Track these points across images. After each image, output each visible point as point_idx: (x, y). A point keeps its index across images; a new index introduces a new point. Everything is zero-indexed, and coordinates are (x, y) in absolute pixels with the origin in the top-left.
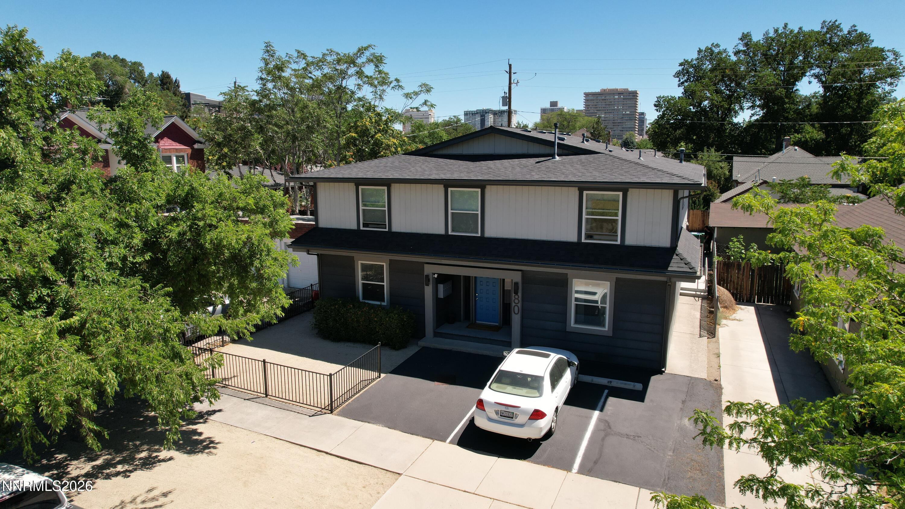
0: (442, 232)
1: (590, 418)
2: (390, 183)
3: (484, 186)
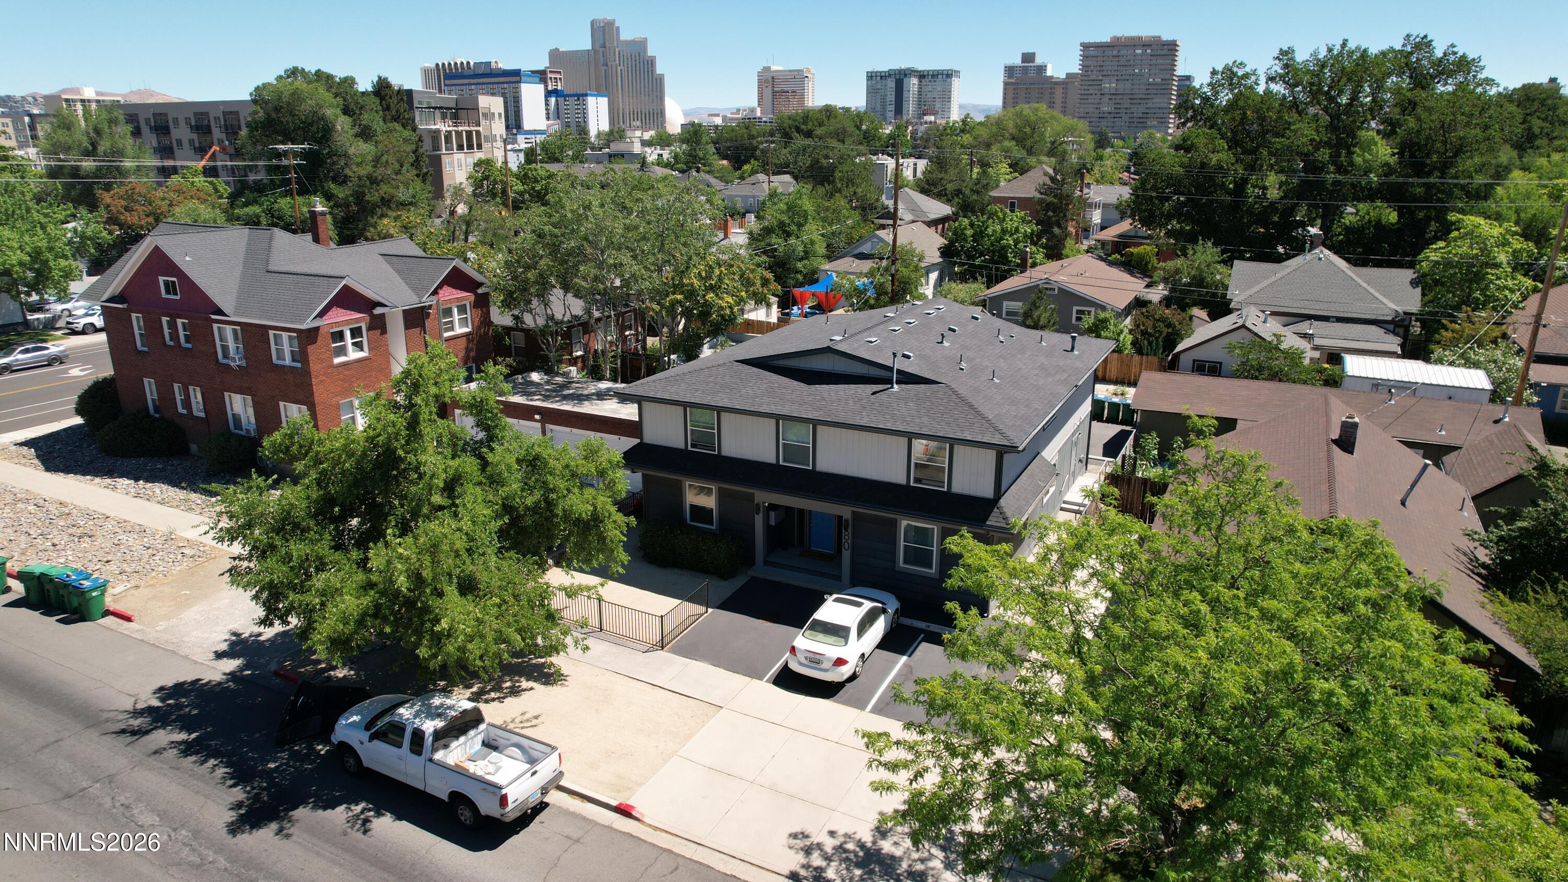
0: (774, 461)
1: (896, 663)
2: (720, 410)
3: (815, 423)
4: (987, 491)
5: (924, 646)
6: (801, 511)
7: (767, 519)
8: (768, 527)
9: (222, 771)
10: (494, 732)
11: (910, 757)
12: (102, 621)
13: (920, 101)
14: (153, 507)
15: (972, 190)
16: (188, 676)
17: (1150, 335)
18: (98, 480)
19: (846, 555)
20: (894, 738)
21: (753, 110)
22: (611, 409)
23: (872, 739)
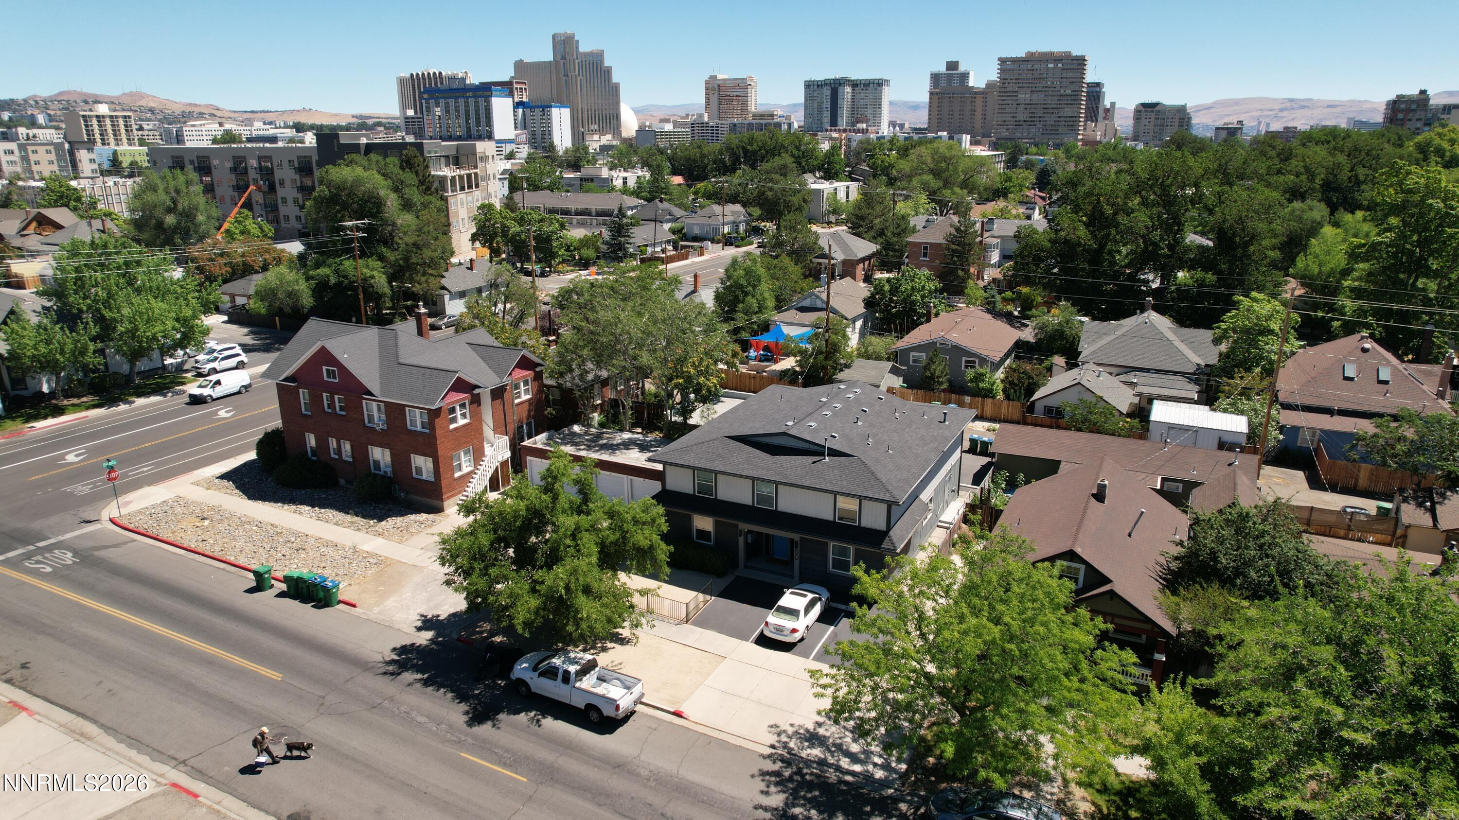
0: (751, 504)
1: (827, 631)
2: (717, 473)
3: (777, 483)
4: (881, 525)
5: (845, 620)
6: (767, 535)
7: (746, 539)
8: (746, 543)
9: (450, 695)
10: (603, 672)
11: (833, 682)
12: (338, 607)
13: (853, 109)
14: (331, 527)
15: (893, 233)
16: (408, 642)
17: (1016, 385)
18: (286, 507)
19: (796, 563)
20: (825, 672)
21: (701, 116)
22: (635, 458)
23: (813, 673)
